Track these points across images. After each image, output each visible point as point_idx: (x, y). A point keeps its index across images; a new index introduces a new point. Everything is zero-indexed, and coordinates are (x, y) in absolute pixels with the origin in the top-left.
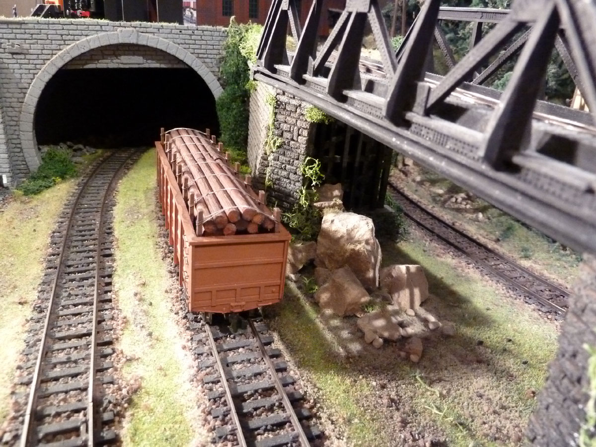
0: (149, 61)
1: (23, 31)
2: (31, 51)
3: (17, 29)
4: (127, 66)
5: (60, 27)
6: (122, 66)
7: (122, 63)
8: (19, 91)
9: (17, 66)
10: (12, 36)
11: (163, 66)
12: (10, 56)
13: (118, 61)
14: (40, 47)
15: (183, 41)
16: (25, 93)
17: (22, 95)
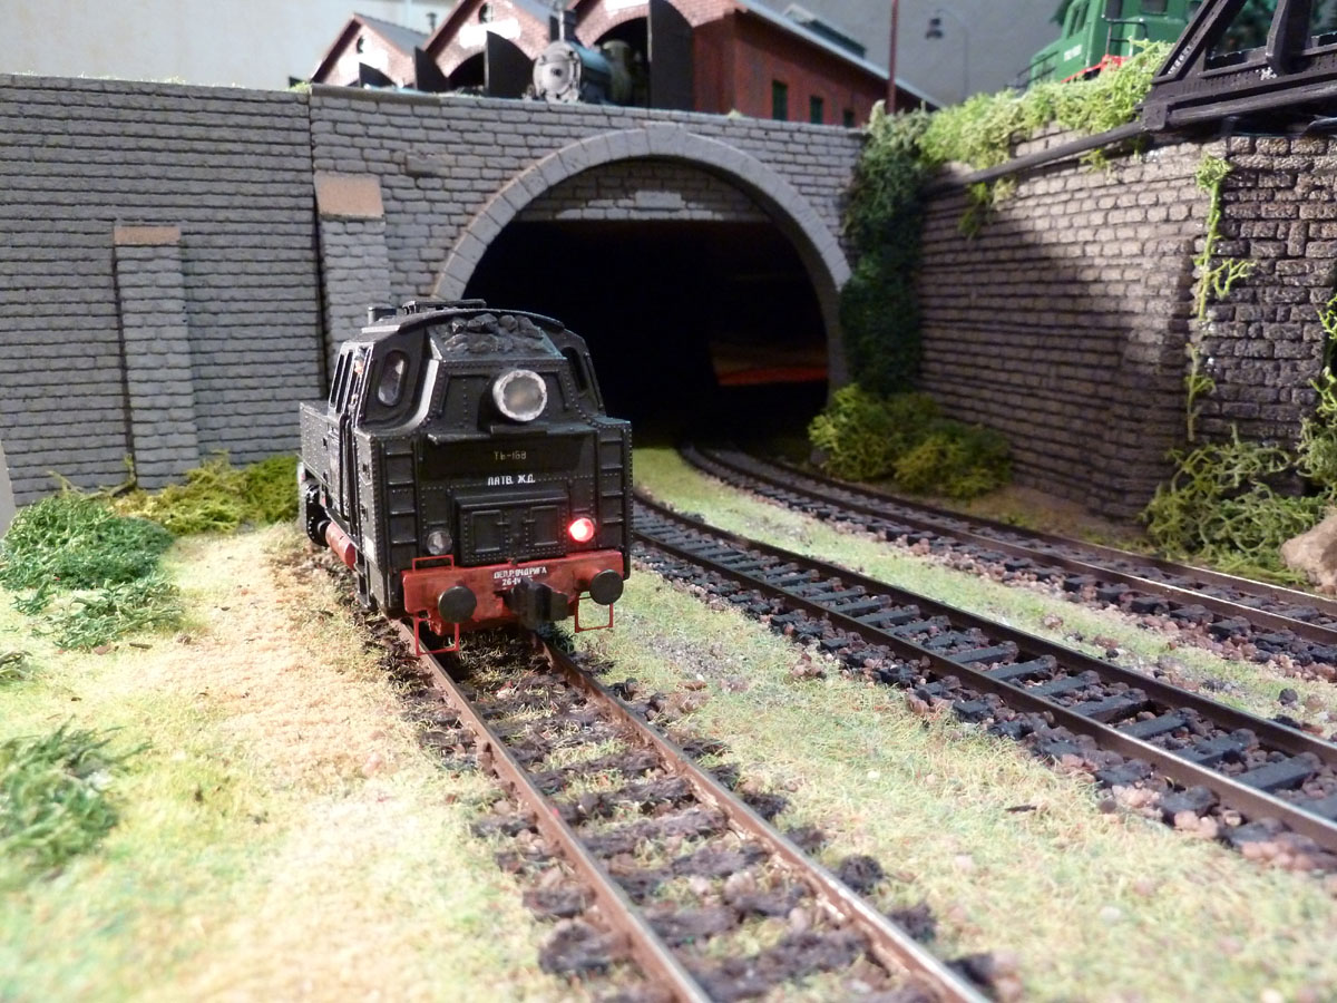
0: (692, 205)
1: (444, 123)
2: (457, 172)
3: (430, 117)
4: (646, 216)
5: (524, 116)
6: (635, 215)
7: (636, 208)
8: (423, 266)
9: (424, 206)
10: (419, 134)
11: (719, 217)
12: (410, 182)
13: (629, 203)
14: (478, 161)
15: (771, 156)
16: (433, 273)
17: (427, 277)
